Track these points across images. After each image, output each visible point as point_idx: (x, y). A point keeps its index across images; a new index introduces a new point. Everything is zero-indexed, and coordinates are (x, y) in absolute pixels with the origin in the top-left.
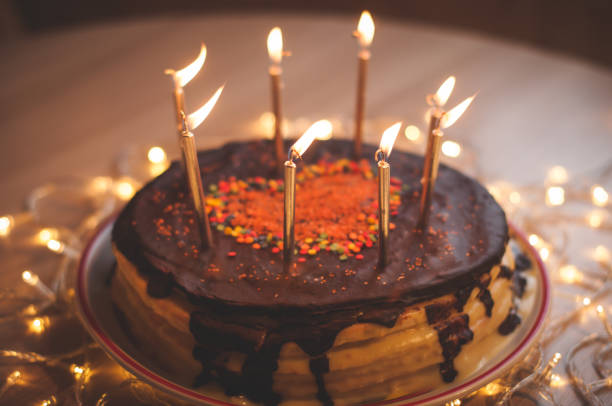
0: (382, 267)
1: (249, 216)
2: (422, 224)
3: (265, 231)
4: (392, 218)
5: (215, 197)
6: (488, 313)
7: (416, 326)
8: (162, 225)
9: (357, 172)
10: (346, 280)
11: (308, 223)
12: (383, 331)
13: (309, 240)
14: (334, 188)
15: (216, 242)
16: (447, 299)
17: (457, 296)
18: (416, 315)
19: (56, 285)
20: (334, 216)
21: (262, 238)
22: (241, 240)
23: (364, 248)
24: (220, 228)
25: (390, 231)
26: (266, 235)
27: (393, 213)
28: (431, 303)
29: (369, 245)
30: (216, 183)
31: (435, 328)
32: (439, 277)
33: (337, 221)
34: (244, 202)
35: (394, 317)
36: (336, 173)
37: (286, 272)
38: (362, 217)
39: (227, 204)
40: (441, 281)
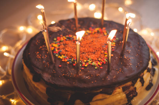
0: (108, 72)
1: (66, 51)
2: (122, 55)
3: (71, 57)
4: (112, 52)
5: (55, 43)
6: (143, 85)
7: (119, 93)
8: (38, 54)
9: (102, 33)
10: (96, 78)
11: (85, 54)
12: (108, 96)
13: (85, 61)
14: (94, 39)
15: (55, 61)
16: (129, 83)
17: (133, 82)
18: (119, 90)
19: (7, 68)
20: (94, 51)
21: (70, 59)
22: (63, 60)
23: (103, 64)
24: (57, 55)
25: (111, 57)
26: (71, 59)
27: (113, 50)
28: (124, 85)
29: (105, 63)
30: (56, 37)
31: (125, 93)
32: (127, 77)
33: (94, 53)
34: (65, 45)
35: (112, 92)
36: (95, 33)
37: (77, 74)
38: (103, 52)
39: (59, 46)
40: (127, 78)
